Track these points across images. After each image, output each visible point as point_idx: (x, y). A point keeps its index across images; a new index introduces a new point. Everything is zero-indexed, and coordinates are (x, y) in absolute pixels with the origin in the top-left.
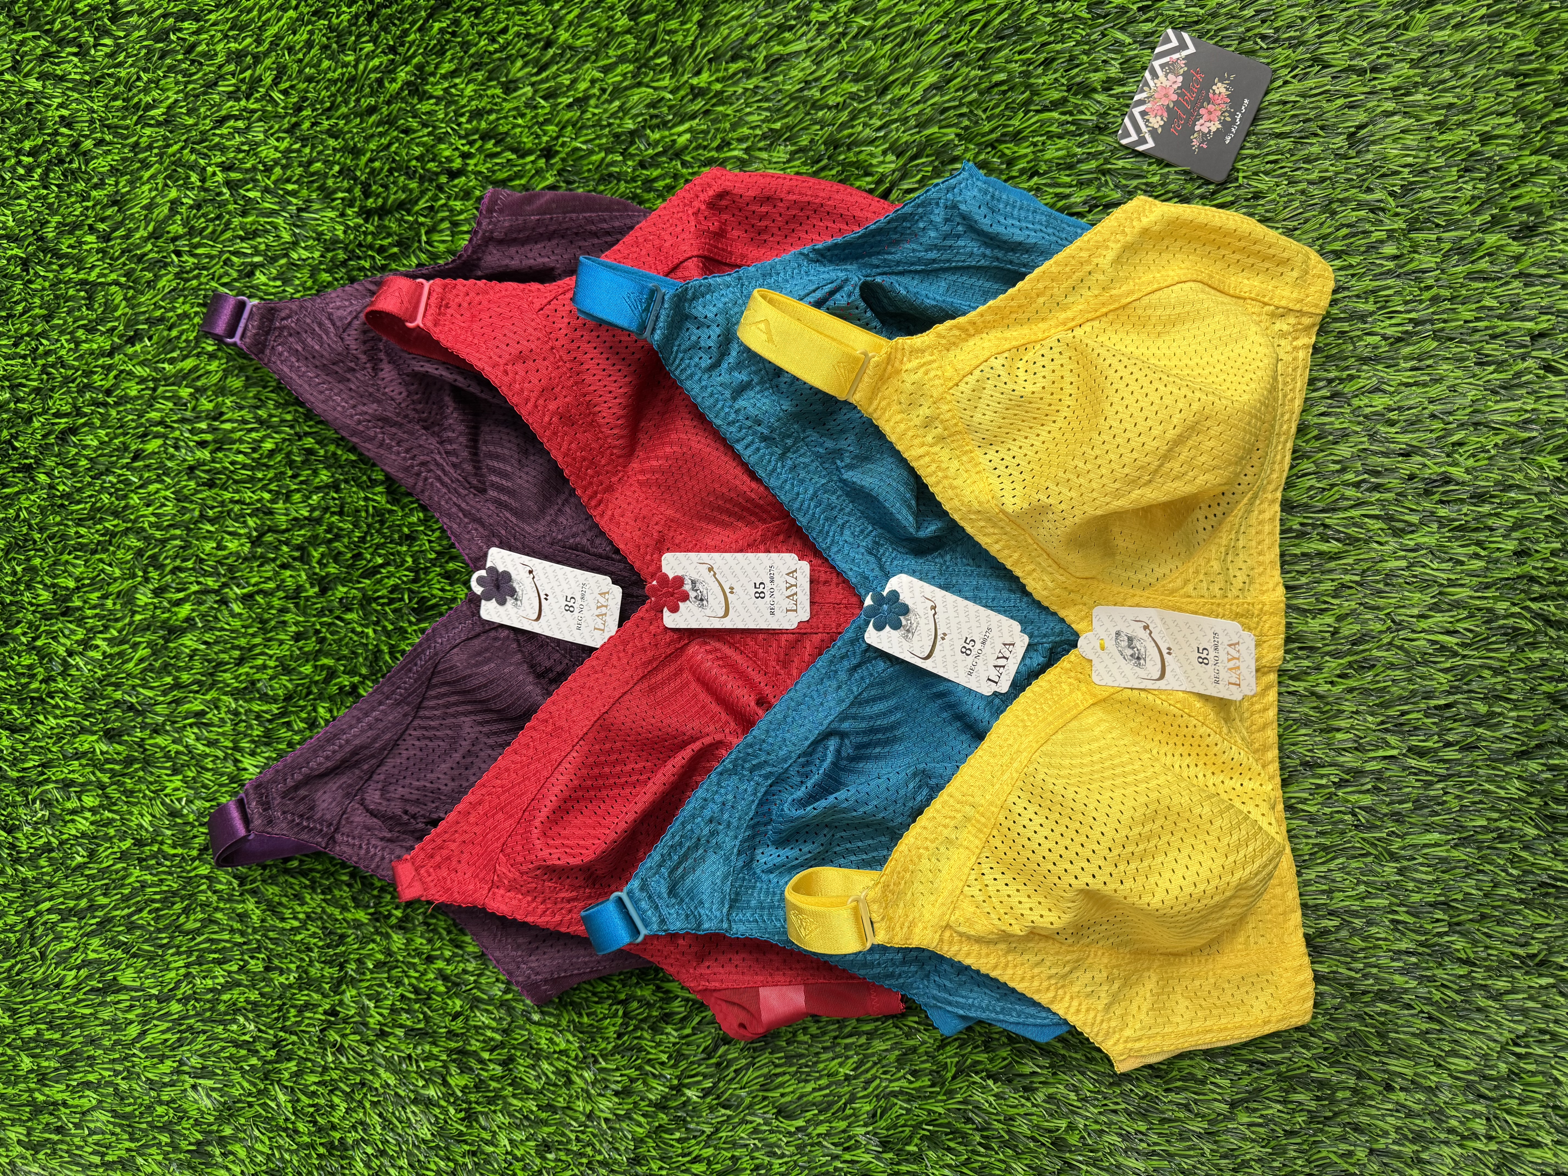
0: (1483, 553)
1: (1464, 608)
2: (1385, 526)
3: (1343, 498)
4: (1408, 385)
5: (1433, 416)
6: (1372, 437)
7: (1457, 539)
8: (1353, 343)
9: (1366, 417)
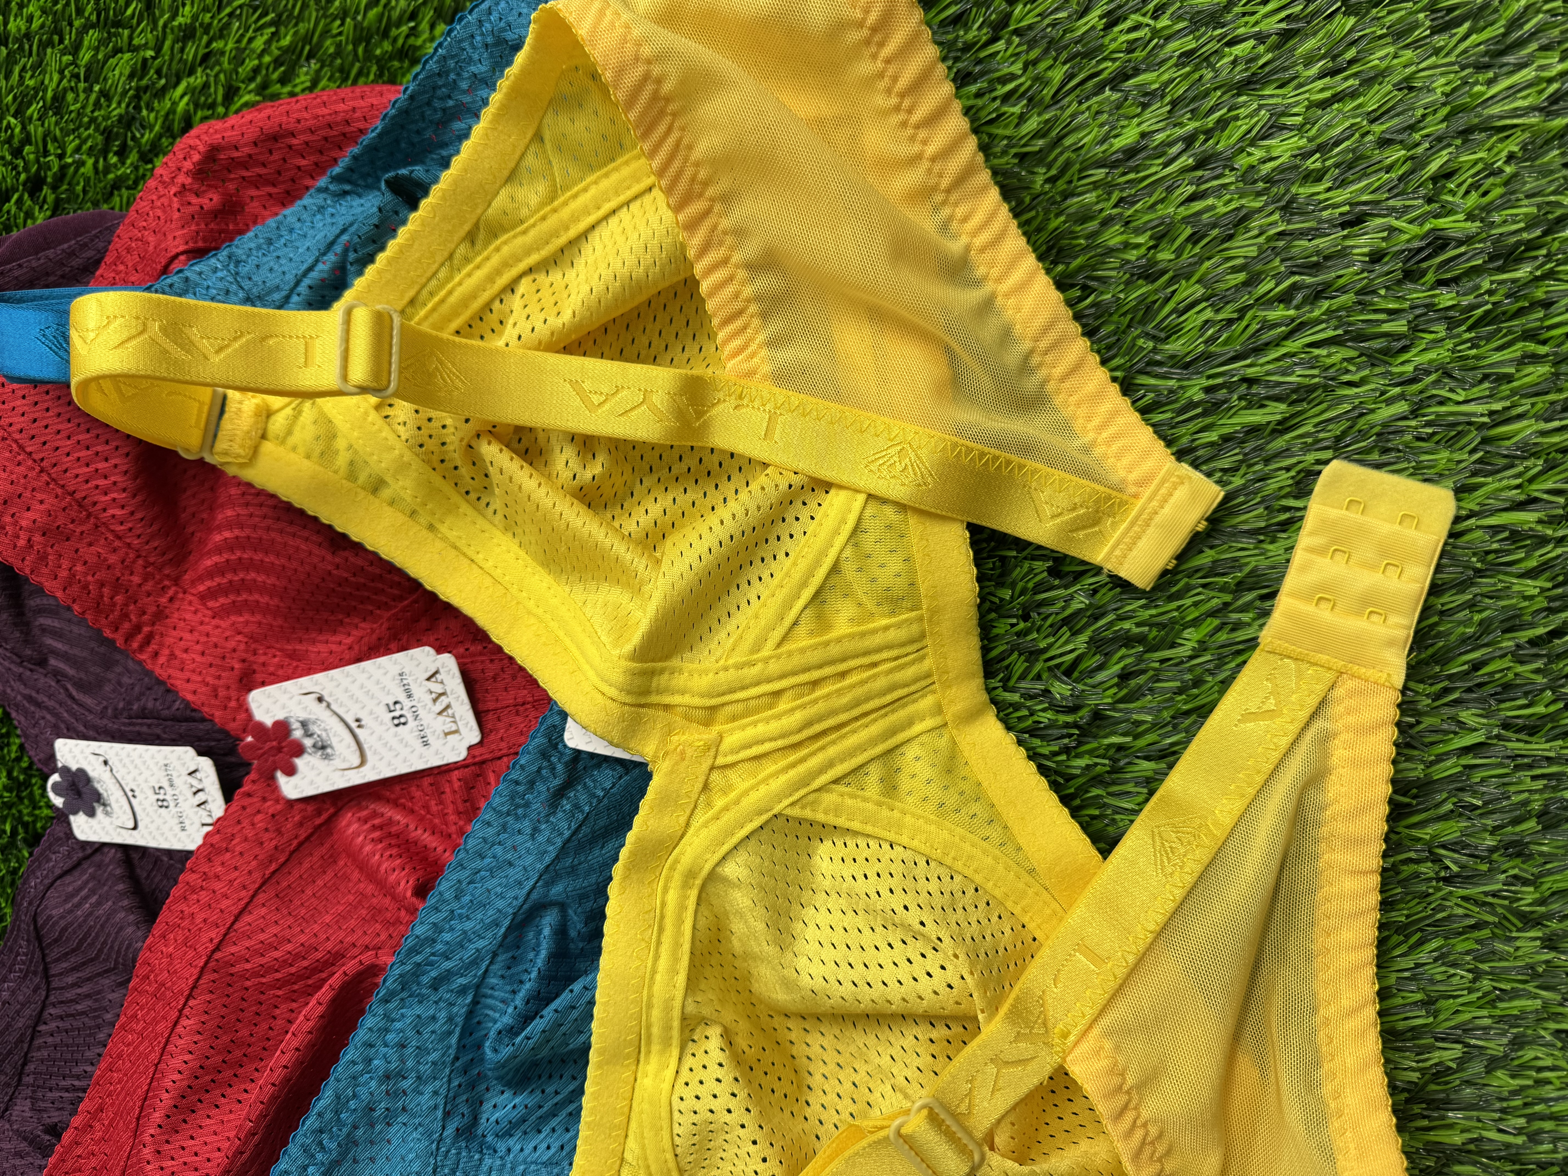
0: (1543, 350)
1: (1536, 455)
2: (1353, 353)
3: (1268, 326)
4: (1324, 105)
5: (1384, 143)
6: (1289, 209)
7: (1489, 338)
8: (1211, 66)
9: (1268, 179)
